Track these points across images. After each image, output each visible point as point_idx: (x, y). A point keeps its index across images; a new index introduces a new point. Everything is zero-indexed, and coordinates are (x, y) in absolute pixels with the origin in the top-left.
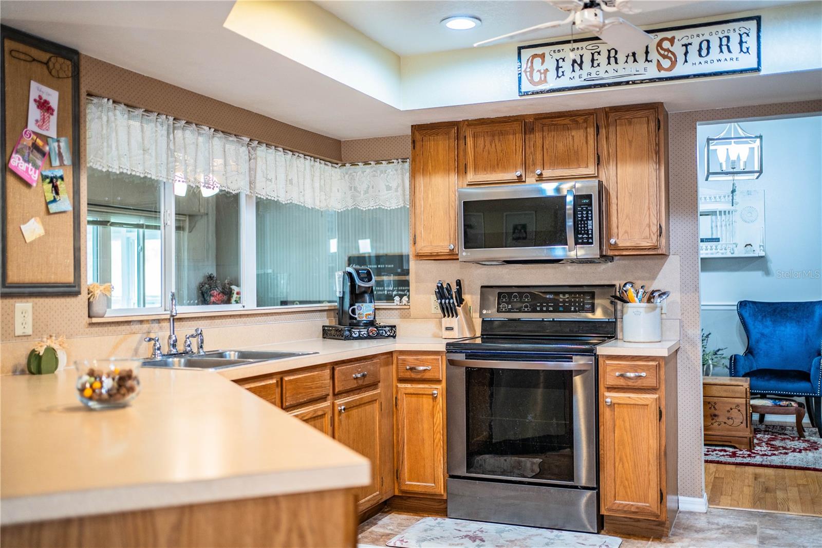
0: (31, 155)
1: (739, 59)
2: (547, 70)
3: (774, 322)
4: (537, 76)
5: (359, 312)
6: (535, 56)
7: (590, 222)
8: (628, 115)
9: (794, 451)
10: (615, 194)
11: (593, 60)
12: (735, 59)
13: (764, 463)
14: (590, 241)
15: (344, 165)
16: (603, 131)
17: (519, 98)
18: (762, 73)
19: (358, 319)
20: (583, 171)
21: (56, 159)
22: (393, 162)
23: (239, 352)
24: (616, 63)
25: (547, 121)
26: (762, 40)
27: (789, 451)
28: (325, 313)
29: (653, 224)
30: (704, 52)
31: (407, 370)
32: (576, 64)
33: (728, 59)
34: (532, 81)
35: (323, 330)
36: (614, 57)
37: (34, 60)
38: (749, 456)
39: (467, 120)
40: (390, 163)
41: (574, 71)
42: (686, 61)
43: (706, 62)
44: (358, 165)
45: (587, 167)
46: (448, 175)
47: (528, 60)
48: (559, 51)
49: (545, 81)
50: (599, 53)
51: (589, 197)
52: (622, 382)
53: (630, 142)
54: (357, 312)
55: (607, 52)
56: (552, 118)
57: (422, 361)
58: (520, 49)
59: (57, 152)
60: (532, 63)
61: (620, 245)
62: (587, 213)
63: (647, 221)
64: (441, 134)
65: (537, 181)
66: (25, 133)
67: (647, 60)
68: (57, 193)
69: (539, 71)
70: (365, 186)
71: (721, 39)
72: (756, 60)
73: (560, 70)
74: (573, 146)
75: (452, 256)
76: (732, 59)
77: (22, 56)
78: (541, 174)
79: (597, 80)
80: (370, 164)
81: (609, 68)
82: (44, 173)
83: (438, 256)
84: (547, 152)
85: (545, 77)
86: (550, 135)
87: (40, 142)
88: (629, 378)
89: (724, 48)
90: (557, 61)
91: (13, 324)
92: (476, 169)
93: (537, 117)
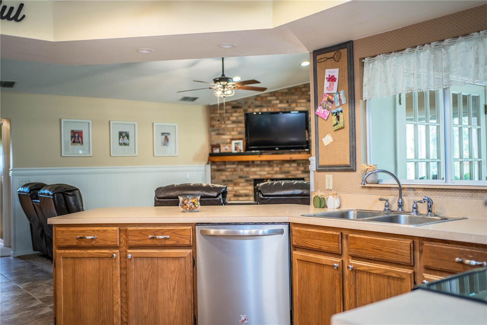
0: (327, 105)
21: (338, 102)
59: (338, 99)
66: (324, 95)
68: (338, 120)
77: (323, 60)
82: (333, 112)
87: (330, 97)
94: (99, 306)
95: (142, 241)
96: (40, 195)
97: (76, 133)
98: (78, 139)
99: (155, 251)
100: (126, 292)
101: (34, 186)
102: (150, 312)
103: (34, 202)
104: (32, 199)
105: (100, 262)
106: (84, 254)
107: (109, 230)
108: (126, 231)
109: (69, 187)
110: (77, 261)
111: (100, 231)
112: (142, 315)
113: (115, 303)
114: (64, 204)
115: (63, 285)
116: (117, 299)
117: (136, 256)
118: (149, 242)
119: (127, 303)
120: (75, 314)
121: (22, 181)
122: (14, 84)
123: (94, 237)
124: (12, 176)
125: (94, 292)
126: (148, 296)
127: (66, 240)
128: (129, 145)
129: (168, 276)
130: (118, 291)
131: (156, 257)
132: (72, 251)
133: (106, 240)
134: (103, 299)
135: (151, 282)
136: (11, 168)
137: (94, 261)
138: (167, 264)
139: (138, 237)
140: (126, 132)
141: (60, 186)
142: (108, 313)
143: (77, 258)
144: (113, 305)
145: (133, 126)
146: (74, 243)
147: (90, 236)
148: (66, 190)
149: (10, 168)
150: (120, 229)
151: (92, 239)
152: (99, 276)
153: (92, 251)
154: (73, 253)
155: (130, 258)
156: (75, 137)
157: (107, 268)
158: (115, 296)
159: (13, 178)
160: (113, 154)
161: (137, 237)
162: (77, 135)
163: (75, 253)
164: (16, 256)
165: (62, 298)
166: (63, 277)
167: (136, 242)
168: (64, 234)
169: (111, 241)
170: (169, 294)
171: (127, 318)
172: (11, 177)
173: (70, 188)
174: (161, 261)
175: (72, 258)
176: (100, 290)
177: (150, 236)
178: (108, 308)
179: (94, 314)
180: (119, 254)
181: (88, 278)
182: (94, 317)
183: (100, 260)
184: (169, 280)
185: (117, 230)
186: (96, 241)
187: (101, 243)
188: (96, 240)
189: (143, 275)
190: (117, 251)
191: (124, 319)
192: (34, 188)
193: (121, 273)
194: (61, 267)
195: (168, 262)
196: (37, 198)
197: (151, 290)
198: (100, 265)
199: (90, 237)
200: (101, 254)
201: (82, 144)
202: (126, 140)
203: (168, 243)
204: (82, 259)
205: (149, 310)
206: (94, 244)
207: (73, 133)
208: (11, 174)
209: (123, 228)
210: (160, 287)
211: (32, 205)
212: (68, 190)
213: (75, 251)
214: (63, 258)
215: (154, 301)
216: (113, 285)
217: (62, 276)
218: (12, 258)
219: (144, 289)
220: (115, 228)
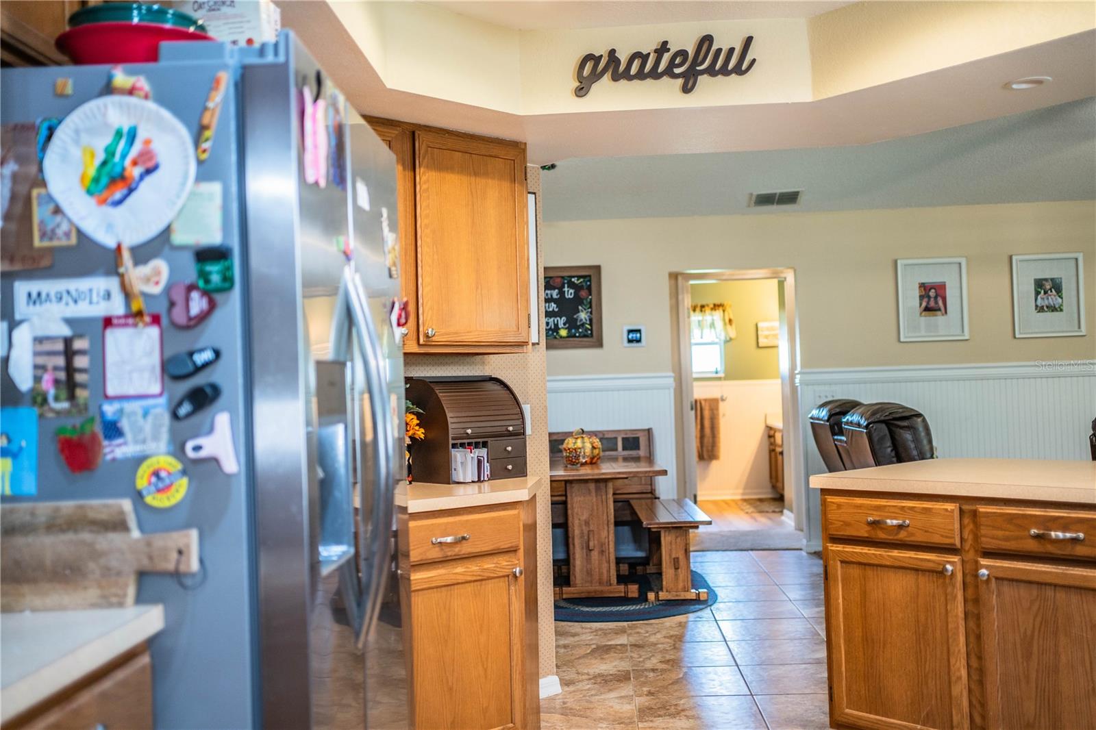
94: (918, 679)
95: (1013, 542)
96: (846, 427)
97: (930, 290)
98: (936, 302)
99: (1048, 568)
100: (980, 658)
101: (837, 407)
102: (1040, 715)
103: (837, 440)
104: (834, 434)
105: (917, 579)
106: (883, 557)
107: (936, 508)
108: (975, 514)
109: (901, 410)
110: (870, 572)
111: (916, 509)
112: (1020, 719)
113: (953, 679)
114: (889, 447)
115: (844, 619)
116: (959, 670)
117: (1000, 575)
118: (1032, 546)
119: (981, 683)
120: (869, 686)
121: (820, 397)
122: (797, 195)
123: (904, 522)
124: (801, 385)
125: (907, 645)
126: (1033, 675)
127: (847, 524)
128: (1061, 310)
129: (1084, 635)
130: (959, 651)
131: (1050, 585)
132: (858, 549)
133: (931, 532)
134: (928, 663)
135: (1041, 642)
136: (798, 369)
137: (904, 577)
138: (1081, 603)
139: (1005, 530)
140: (1052, 280)
141: (882, 407)
142: (939, 697)
143: (870, 565)
144: (950, 682)
145: (1073, 262)
146: (863, 532)
147: (895, 518)
148: (894, 416)
149: (796, 370)
150: (961, 510)
151: (900, 527)
152: (918, 611)
153: (901, 553)
154: (860, 553)
155: (985, 578)
156: (929, 297)
157: (933, 596)
158: (953, 661)
159: (801, 389)
160: (1020, 333)
161: (1002, 530)
162: (932, 293)
163: (866, 553)
164: (813, 551)
165: (840, 647)
166: (843, 601)
167: (1000, 542)
168: (843, 510)
169: (942, 536)
170: (1088, 680)
171: (983, 717)
172: (799, 389)
173: (904, 412)
174: (1064, 596)
175: (860, 564)
176: (920, 643)
177: (1034, 531)
178: (938, 688)
179: (909, 693)
180: (959, 567)
181: (892, 612)
182: (910, 701)
183: (918, 574)
184: (1089, 645)
185: (953, 510)
186: (907, 531)
187: (920, 537)
188: (907, 529)
189: (1021, 624)
190: (956, 559)
191: (978, 719)
192: (838, 410)
193: (967, 610)
194: (838, 580)
195: (1084, 599)
196: (841, 433)
197: (1041, 662)
198: (918, 587)
199: (895, 522)
200: (919, 563)
201: (946, 313)
202: (1053, 299)
203: (1080, 551)
204: (879, 568)
205: (1038, 710)
206: (906, 537)
207: (925, 289)
208: (797, 381)
209: (968, 505)
210: (1063, 659)
211: (834, 448)
212: (898, 416)
213: (865, 550)
214: (842, 562)
215: (1049, 691)
216: (948, 636)
217: (841, 600)
218: (804, 553)
219: (1022, 657)
220: (950, 506)
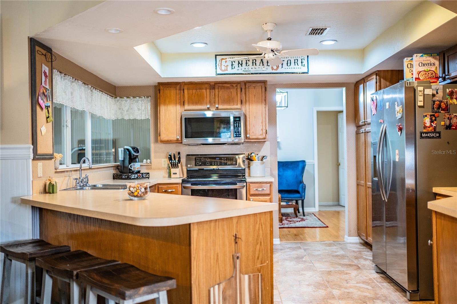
1: (301, 68)
2: (227, 66)
3: (283, 169)
4: (223, 68)
5: (134, 167)
6: (223, 59)
7: (240, 128)
8: (254, 85)
9: (297, 222)
10: (249, 117)
11: (246, 63)
12: (300, 68)
13: (289, 227)
14: (240, 136)
15: (116, 98)
16: (243, 91)
17: (215, 76)
18: (309, 74)
19: (133, 170)
20: (235, 107)
22: (142, 98)
23: (102, 185)
24: (256, 65)
25: (220, 85)
26: (309, 61)
27: (296, 222)
28: (113, 168)
29: (264, 129)
30: (289, 64)
31: (163, 192)
32: (239, 64)
33: (297, 68)
34: (221, 69)
35: (113, 176)
36: (255, 63)
37: (43, 54)
38: (282, 225)
39: (184, 82)
40: (140, 98)
41: (239, 67)
42: (282, 67)
43: (290, 68)
44: (124, 98)
45: (237, 105)
46: (175, 105)
47: (220, 61)
48: (233, 58)
49: (227, 70)
50: (249, 61)
51: (239, 118)
52: (257, 192)
53: (255, 96)
54: (132, 167)
55: (252, 61)
56: (222, 83)
57: (170, 187)
58: (216, 55)
60: (221, 62)
61: (251, 138)
62: (239, 124)
63: (261, 128)
64: (173, 87)
65: (216, 110)
67: (267, 65)
69: (224, 65)
70: (127, 108)
71: (295, 60)
72: (307, 69)
73: (233, 66)
74: (231, 96)
75: (179, 142)
76: (299, 68)
78: (218, 107)
79: (248, 71)
80: (130, 98)
81: (253, 67)
83: (171, 141)
84: (220, 98)
85: (227, 68)
86: (221, 91)
88: (260, 191)
89: (296, 64)
90: (232, 62)
91: (37, 172)
92: (189, 103)
93: (216, 83)
